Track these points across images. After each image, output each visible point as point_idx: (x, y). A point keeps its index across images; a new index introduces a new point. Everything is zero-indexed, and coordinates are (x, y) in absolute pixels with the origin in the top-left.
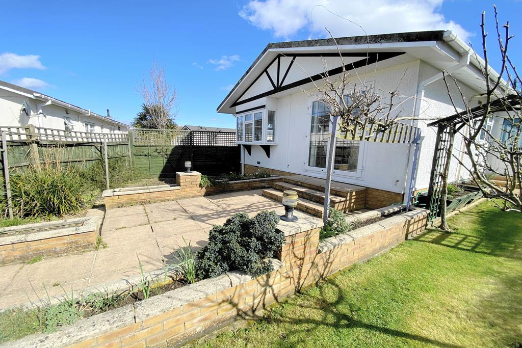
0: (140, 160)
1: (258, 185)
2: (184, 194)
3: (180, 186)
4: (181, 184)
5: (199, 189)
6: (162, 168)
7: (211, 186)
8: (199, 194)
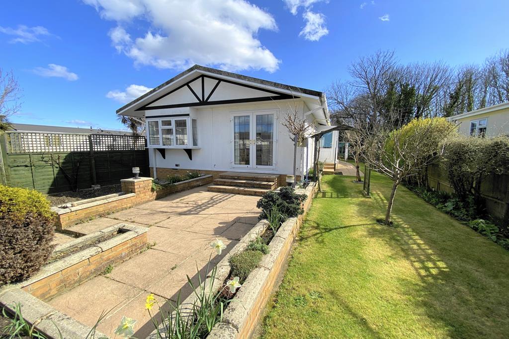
0: (17, 172)
1: (195, 184)
2: (138, 200)
3: (135, 193)
4: (136, 190)
5: (151, 193)
6: (52, 180)
7: (163, 189)
8: (151, 199)
